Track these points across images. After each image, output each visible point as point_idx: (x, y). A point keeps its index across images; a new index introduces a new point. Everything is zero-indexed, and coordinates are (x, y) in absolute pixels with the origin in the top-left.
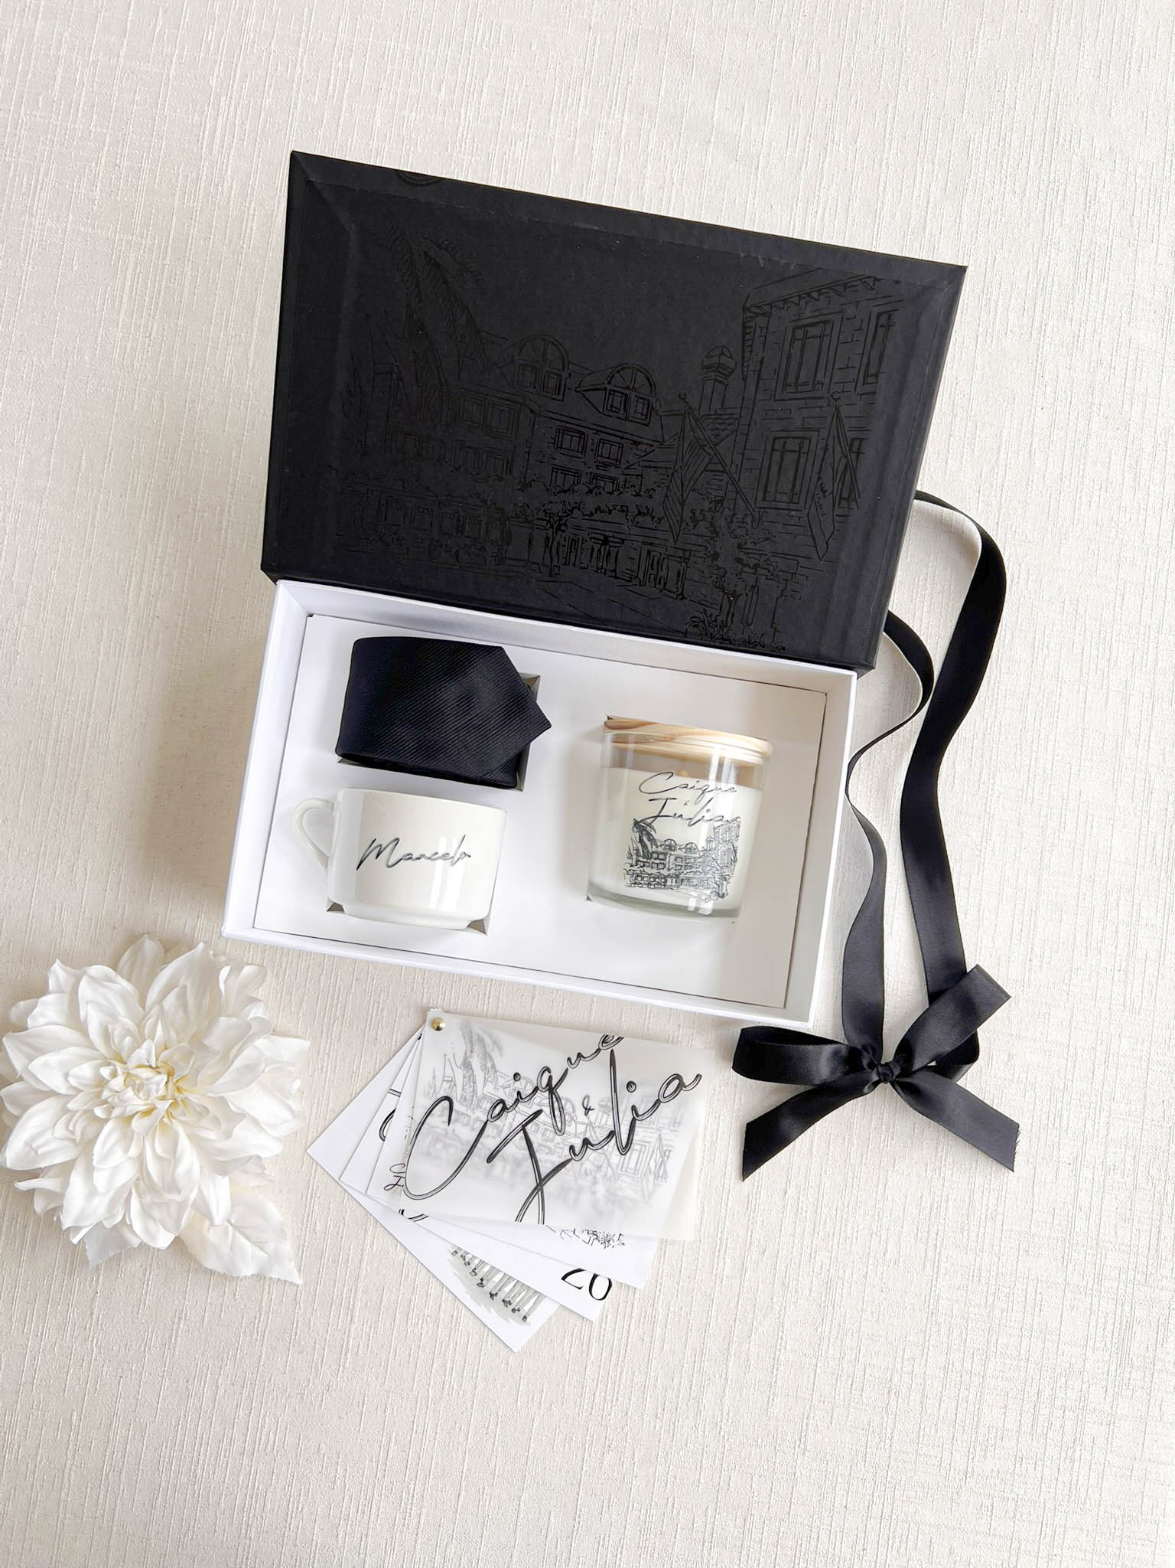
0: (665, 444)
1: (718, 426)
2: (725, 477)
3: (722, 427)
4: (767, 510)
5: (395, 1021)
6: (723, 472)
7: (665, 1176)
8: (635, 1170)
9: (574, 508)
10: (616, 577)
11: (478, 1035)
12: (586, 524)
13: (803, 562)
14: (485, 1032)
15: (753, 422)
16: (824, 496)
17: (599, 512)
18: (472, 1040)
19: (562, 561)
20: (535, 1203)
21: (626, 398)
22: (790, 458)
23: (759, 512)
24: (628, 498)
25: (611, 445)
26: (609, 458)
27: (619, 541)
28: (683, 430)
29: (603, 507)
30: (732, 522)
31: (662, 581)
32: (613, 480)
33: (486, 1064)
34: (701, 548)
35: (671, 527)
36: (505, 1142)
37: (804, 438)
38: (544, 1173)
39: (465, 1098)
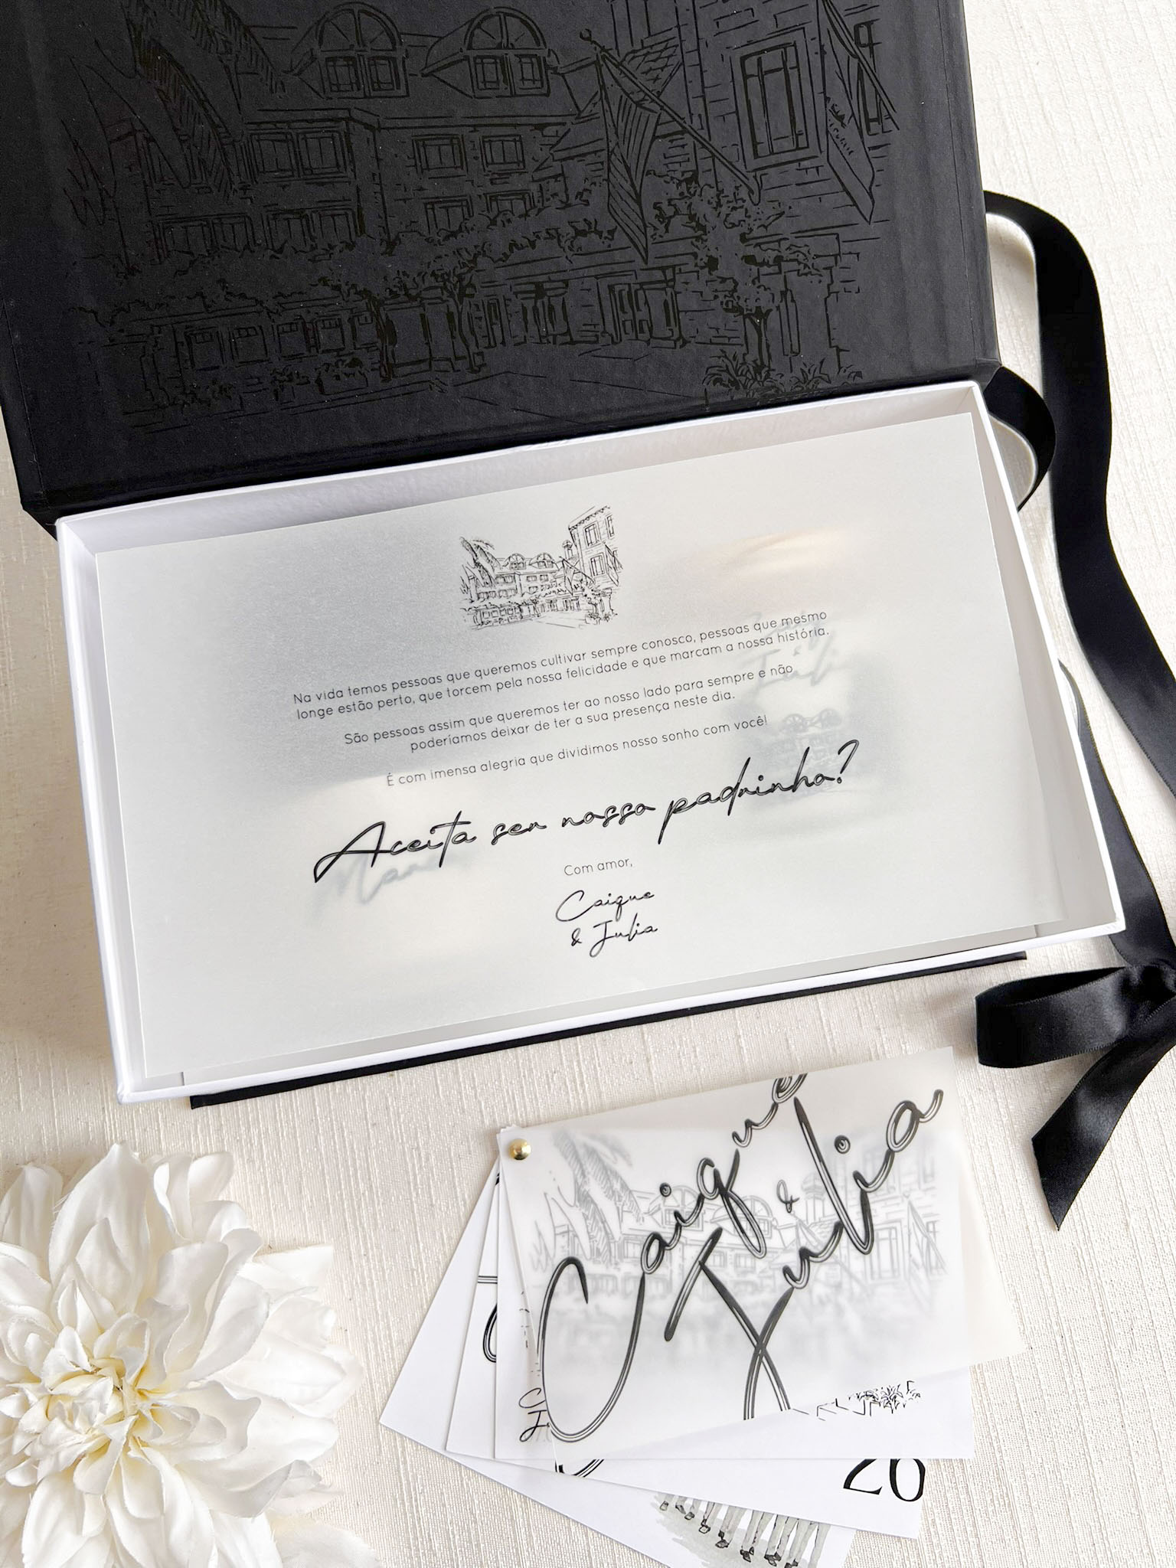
0: (583, 115)
1: (652, 64)
2: (688, 139)
3: (660, 63)
4: (765, 171)
5: (452, 1168)
6: (682, 133)
7: (941, 1263)
8: (893, 1271)
9: (475, 257)
10: (572, 342)
11: (585, 1146)
12: (501, 274)
13: (845, 234)
14: (593, 1137)
15: (702, 45)
16: (843, 125)
17: (515, 250)
18: (577, 1155)
19: (483, 342)
20: (763, 1376)
21: (503, 65)
22: (774, 81)
23: (755, 177)
24: (554, 216)
25: (503, 141)
26: (505, 163)
27: (561, 284)
28: (603, 87)
29: (521, 241)
30: (719, 204)
31: (646, 328)
32: (522, 194)
33: (612, 1187)
34: (684, 259)
35: (631, 240)
36: (682, 1299)
37: (784, 46)
38: (759, 1324)
39: (598, 1250)
